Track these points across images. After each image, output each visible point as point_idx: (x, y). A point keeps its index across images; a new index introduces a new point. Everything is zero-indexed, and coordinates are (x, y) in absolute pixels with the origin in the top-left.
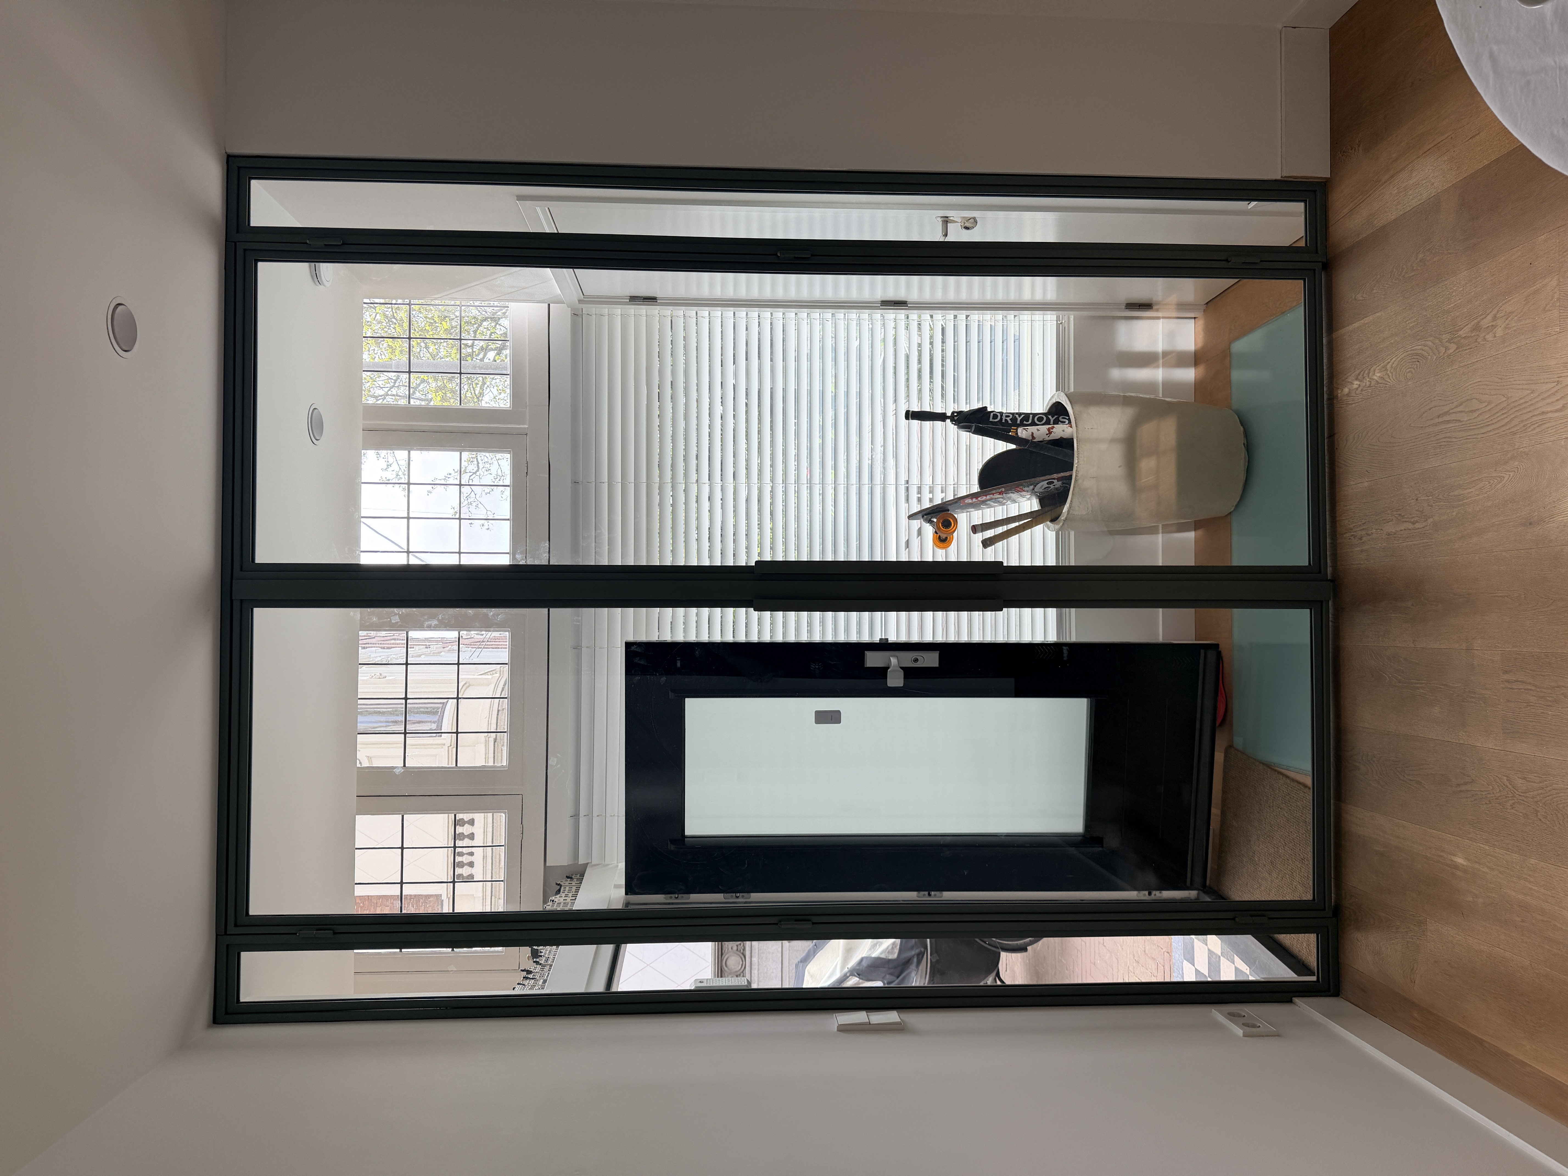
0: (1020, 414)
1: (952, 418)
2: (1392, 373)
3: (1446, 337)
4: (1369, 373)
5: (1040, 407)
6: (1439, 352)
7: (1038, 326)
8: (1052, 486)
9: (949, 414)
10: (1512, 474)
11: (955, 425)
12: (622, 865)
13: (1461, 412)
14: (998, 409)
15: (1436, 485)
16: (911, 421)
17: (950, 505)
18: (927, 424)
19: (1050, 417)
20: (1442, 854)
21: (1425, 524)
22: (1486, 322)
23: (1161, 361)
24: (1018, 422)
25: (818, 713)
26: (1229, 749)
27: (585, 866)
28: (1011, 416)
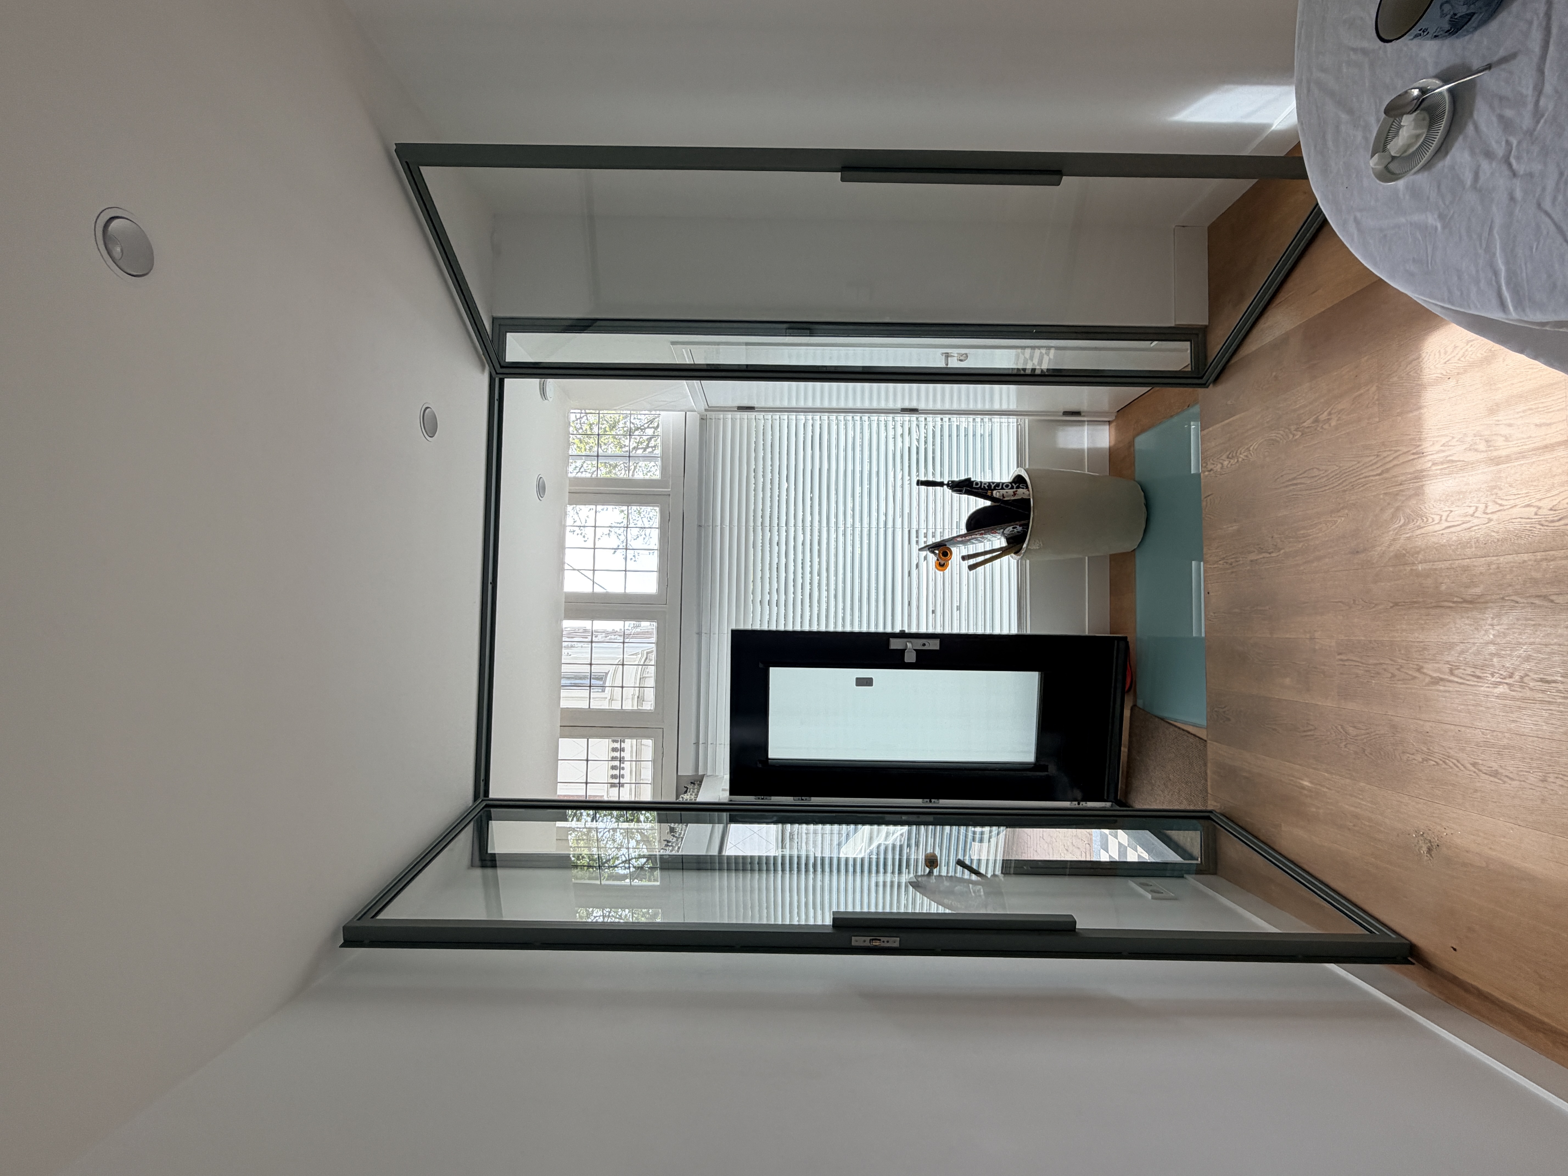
0: (993, 483)
1: (948, 485)
2: (1253, 452)
3: (1293, 428)
4: (1236, 453)
5: (1007, 479)
6: (1289, 438)
7: (1005, 425)
8: (1015, 530)
9: (946, 482)
10: (1343, 519)
11: (951, 489)
12: (727, 777)
13: (1304, 477)
14: (978, 480)
15: (1286, 527)
16: (920, 487)
17: (947, 541)
18: (930, 488)
19: (1013, 484)
20: (1292, 778)
21: (1278, 554)
22: (1324, 416)
24: (992, 488)
25: (857, 679)
26: (1134, 707)
27: (703, 776)
28: (988, 484)
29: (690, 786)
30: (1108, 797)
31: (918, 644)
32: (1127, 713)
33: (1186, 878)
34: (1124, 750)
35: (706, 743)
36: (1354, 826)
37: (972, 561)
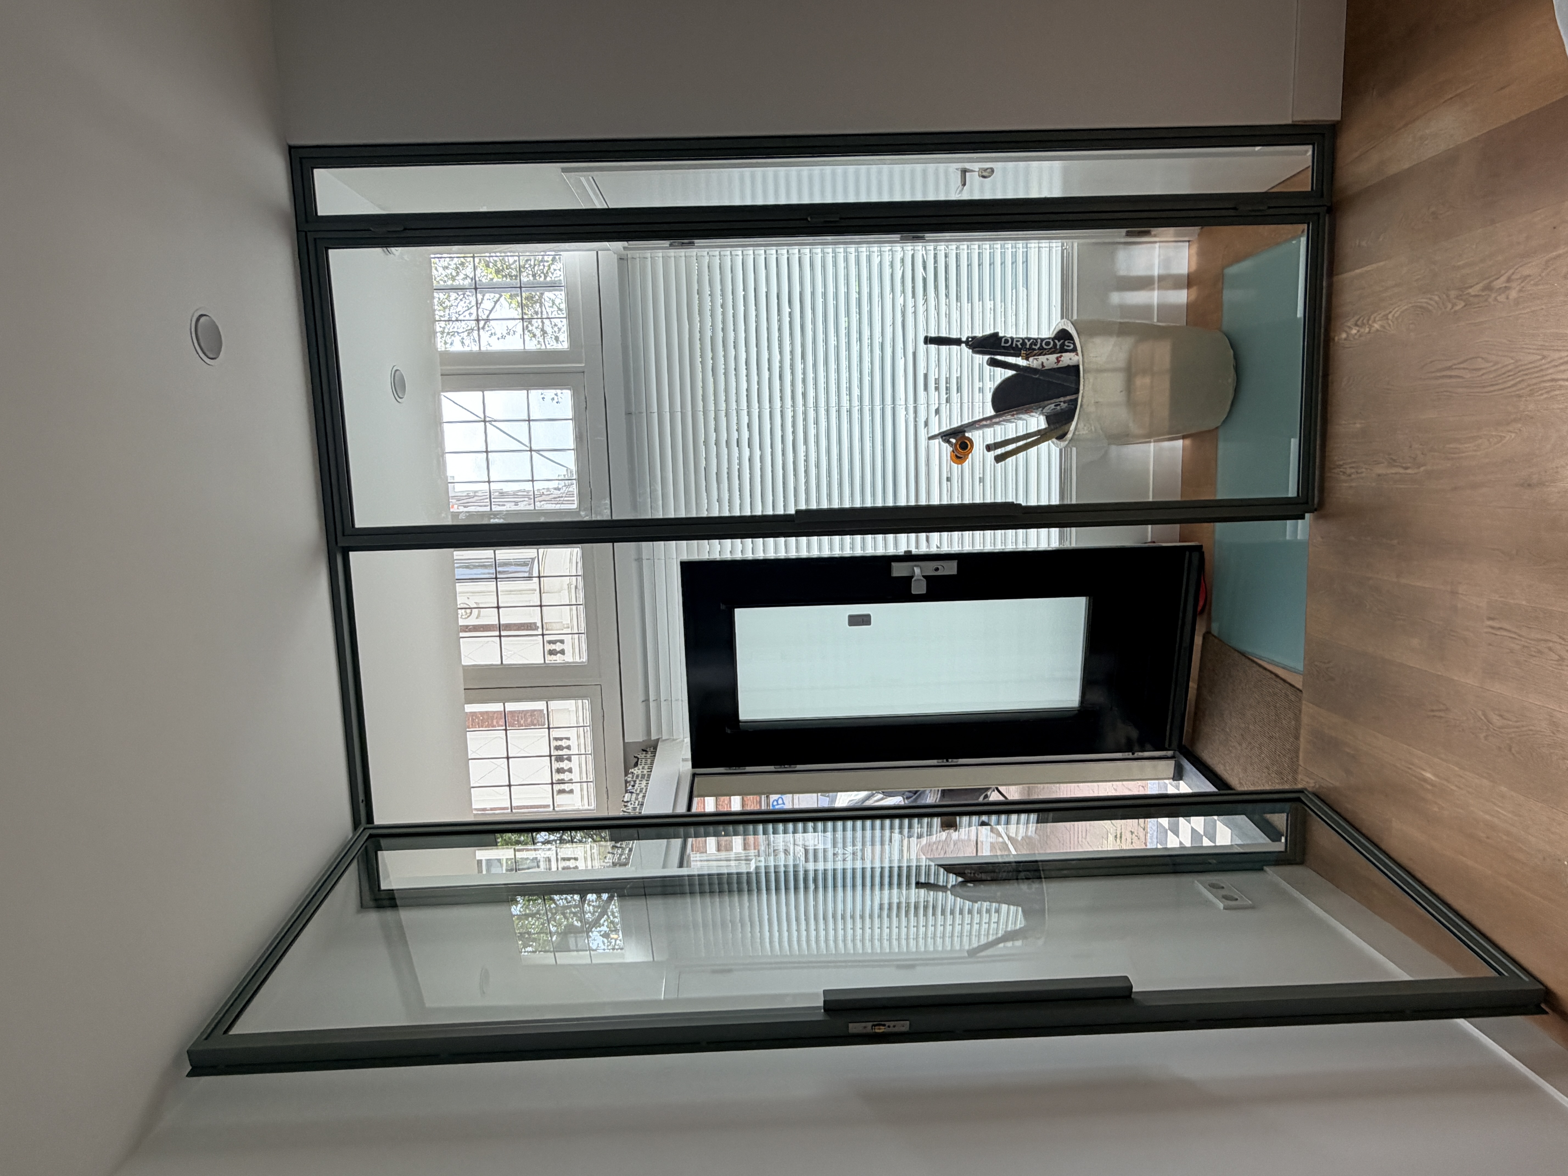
0: (1029, 339)
1: (967, 343)
2: (1393, 322)
3: (1453, 294)
4: (1368, 320)
5: (1047, 333)
6: (1446, 307)
7: (1045, 251)
8: (1058, 408)
9: (964, 339)
10: (1513, 435)
11: (969, 348)
12: (687, 742)
13: (1464, 369)
14: (1009, 335)
15: (1432, 436)
16: (929, 346)
17: (967, 427)
18: (944, 348)
19: (1056, 341)
20: (1412, 767)
21: (1417, 471)
22: (1499, 283)
23: (1156, 286)
24: (1028, 347)
25: (850, 617)
26: (1207, 635)
27: (658, 740)
28: (1021, 341)
29: (641, 756)
30: (1170, 745)
31: (930, 568)
32: (1198, 640)
33: (1265, 871)
34: (1193, 685)
35: (658, 700)
36: (1488, 838)
37: (999, 451)
